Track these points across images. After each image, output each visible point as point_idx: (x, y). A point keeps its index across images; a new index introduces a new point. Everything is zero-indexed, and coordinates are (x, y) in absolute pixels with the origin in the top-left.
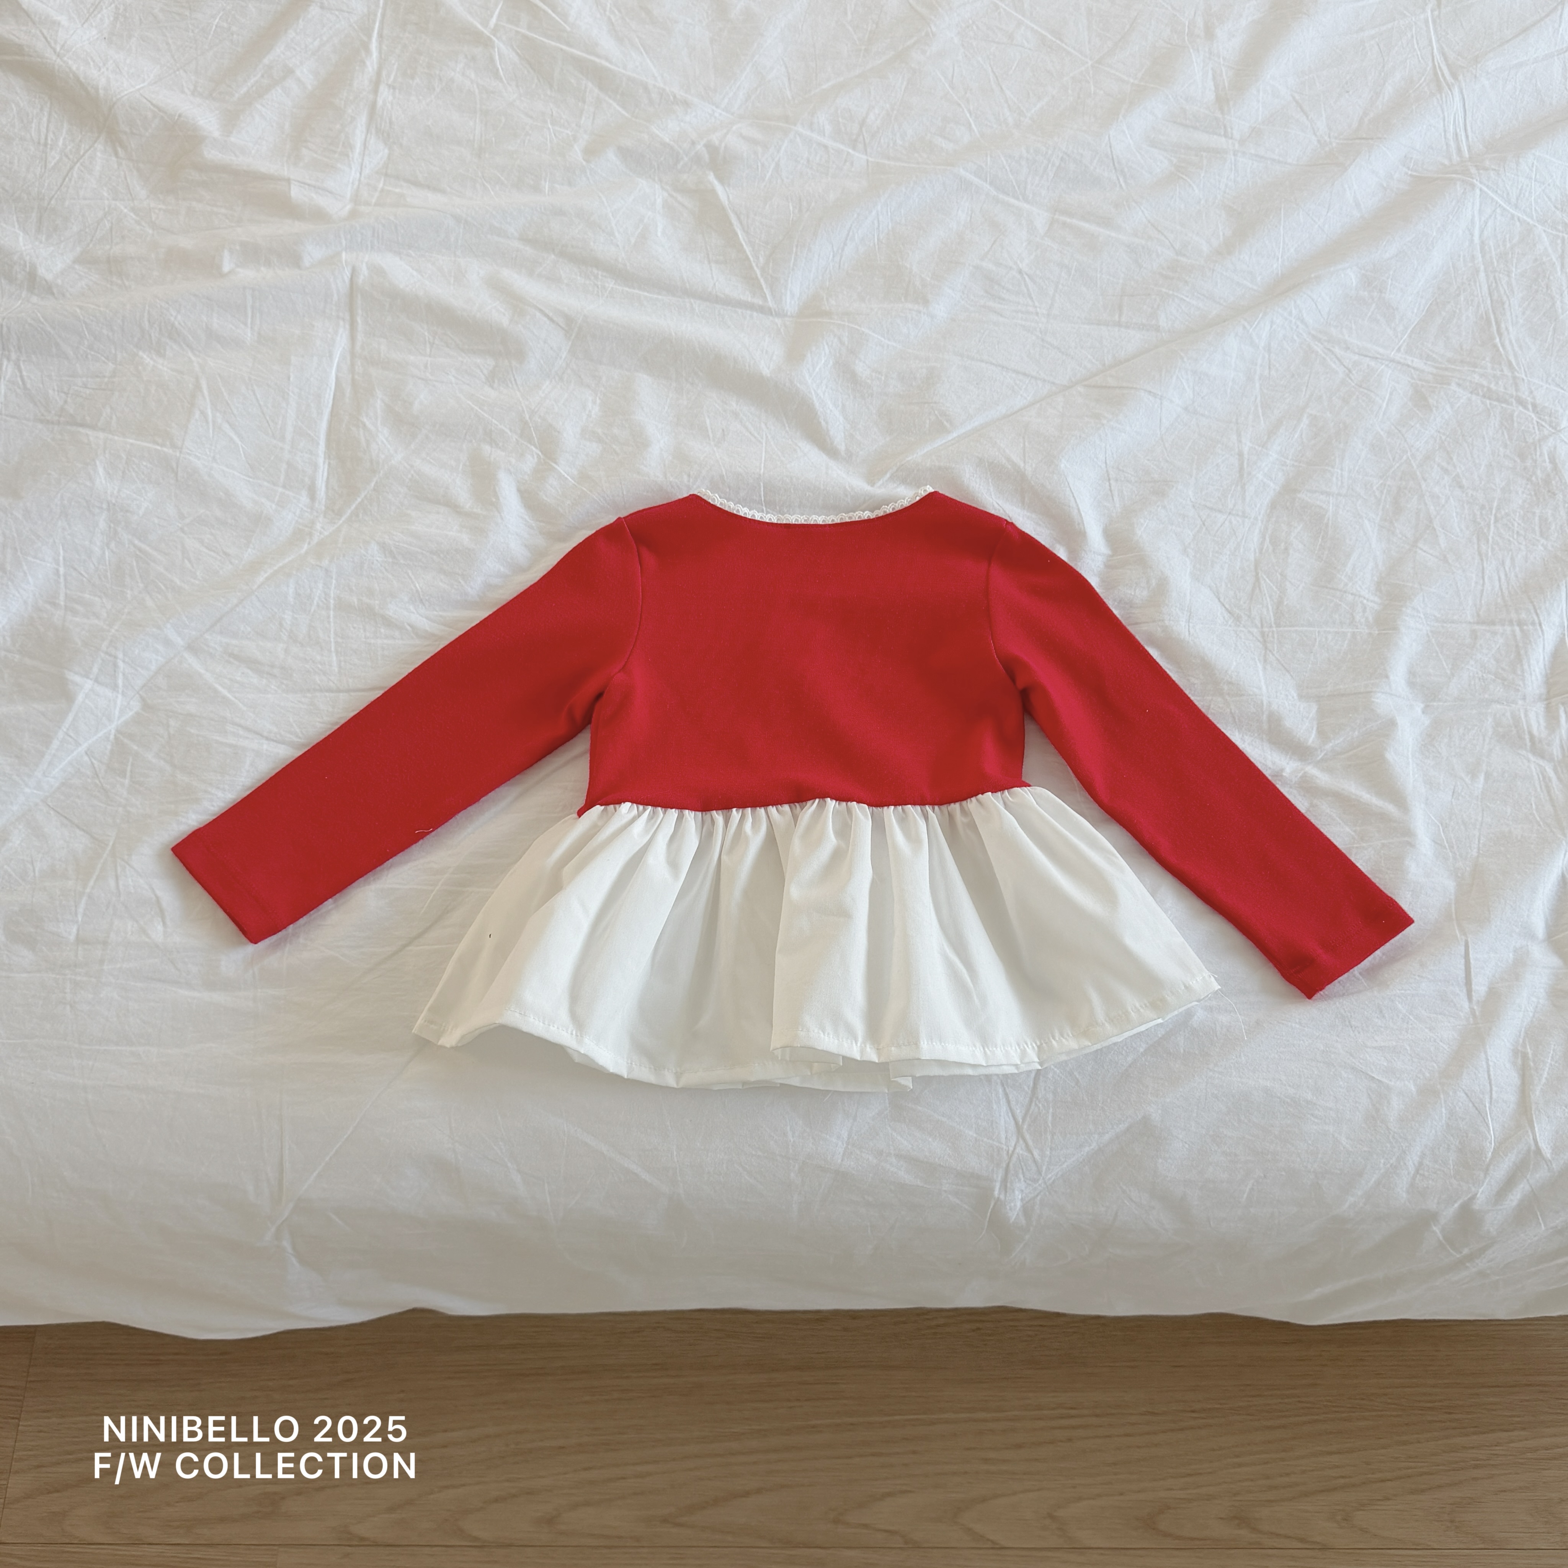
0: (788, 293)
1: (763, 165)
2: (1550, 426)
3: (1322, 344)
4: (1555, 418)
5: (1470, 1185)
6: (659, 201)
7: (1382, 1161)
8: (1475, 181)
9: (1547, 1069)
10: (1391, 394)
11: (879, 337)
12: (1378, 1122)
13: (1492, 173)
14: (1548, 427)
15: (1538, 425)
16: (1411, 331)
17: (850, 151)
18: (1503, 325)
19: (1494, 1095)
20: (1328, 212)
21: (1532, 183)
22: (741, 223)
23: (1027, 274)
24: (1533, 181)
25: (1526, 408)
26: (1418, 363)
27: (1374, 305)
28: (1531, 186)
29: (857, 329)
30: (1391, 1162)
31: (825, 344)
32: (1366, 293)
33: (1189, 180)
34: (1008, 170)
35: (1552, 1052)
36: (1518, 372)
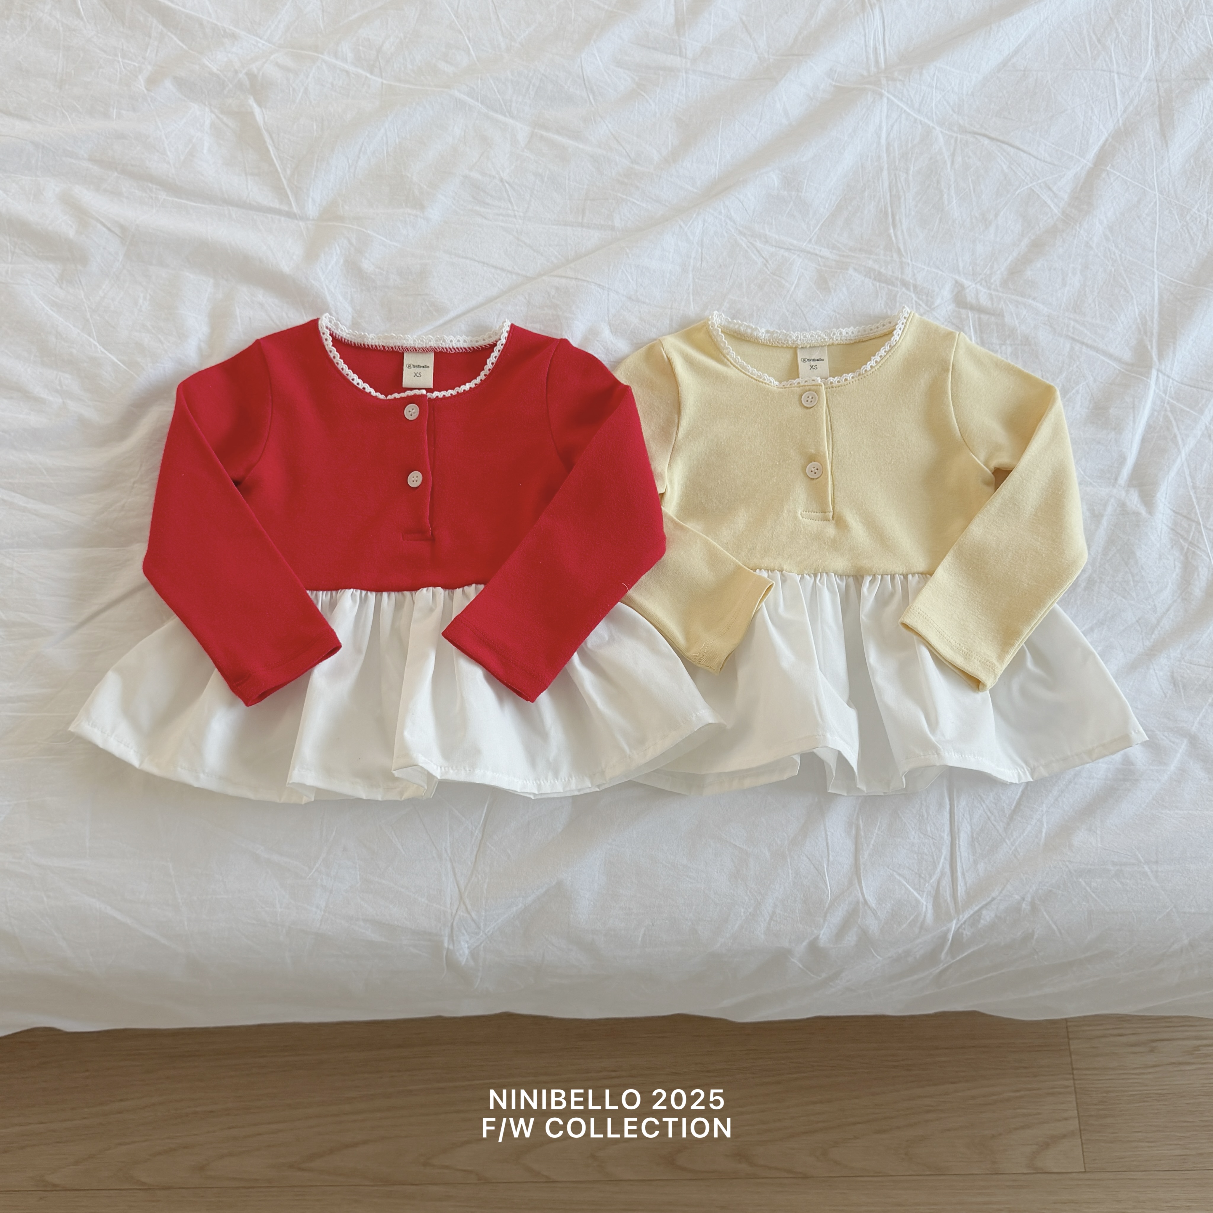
0: (310, 200)
1: (294, 89)
2: (926, 305)
3: (746, 238)
4: (932, 297)
5: (813, 929)
6: (208, 122)
7: (743, 910)
8: (883, 91)
9: (874, 838)
10: (799, 279)
11: (382, 238)
12: (739, 880)
13: (899, 84)
14: (924, 305)
15: (916, 305)
16: (822, 225)
17: (368, 75)
18: (897, 218)
19: (831, 858)
20: (760, 122)
21: (933, 91)
22: (273, 142)
23: (507, 183)
24: (934, 89)
25: (908, 289)
26: (825, 252)
27: (792, 203)
28: (933, 93)
29: (364, 231)
30: (750, 911)
31: (336, 245)
32: (786, 192)
33: (647, 97)
34: (496, 91)
35: (879, 824)
36: (905, 258)
